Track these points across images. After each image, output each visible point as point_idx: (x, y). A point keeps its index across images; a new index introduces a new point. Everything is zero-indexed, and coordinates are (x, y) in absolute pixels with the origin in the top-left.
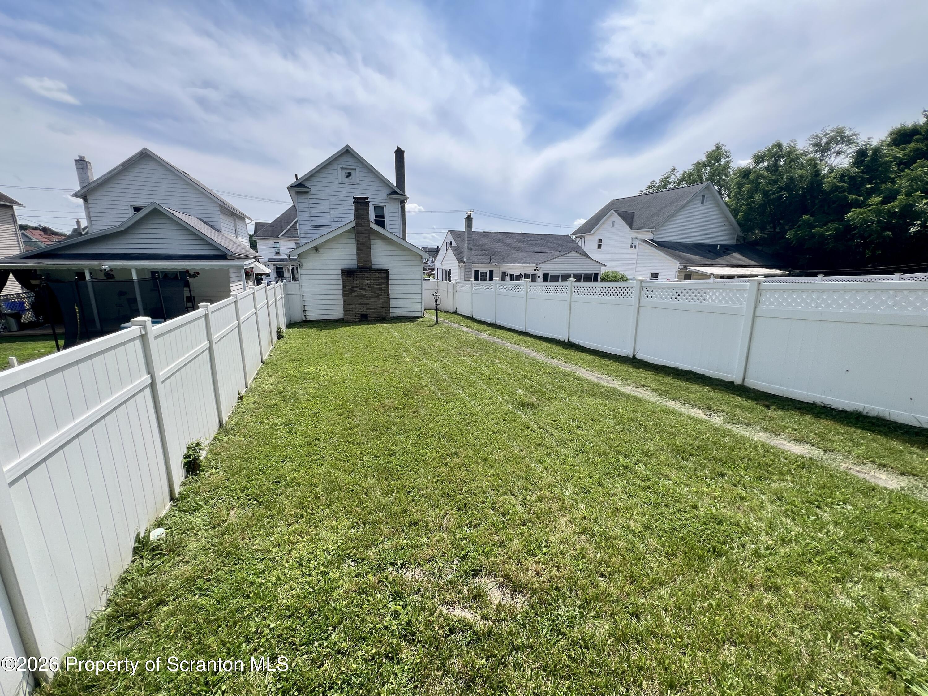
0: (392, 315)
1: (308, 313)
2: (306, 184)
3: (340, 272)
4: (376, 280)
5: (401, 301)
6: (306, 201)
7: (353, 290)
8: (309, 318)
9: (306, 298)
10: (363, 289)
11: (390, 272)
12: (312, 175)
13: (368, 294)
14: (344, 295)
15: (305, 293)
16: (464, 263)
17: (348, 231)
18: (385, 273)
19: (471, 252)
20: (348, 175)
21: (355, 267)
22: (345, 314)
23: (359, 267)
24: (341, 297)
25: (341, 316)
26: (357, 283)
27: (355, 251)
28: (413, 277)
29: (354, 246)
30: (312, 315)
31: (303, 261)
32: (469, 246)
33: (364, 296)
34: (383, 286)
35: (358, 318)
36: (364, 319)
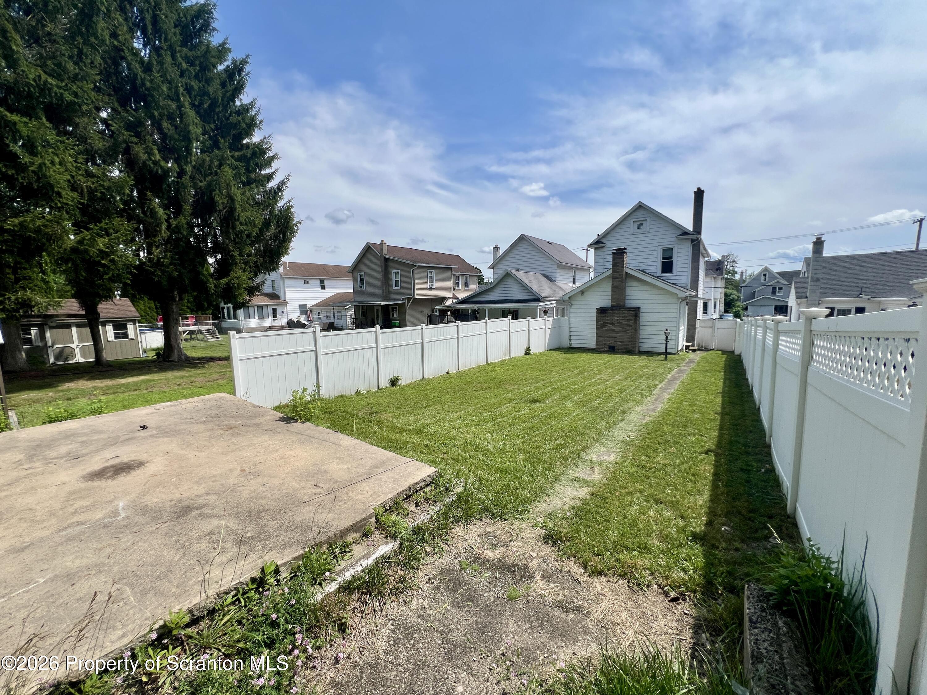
0: (642, 349)
1: (572, 341)
2: (603, 240)
3: (596, 310)
4: (625, 317)
5: (653, 337)
6: (602, 254)
7: (604, 325)
8: (573, 345)
9: (572, 330)
10: (613, 324)
11: (642, 310)
12: (607, 233)
13: (617, 329)
14: (597, 329)
15: (572, 326)
16: (807, 297)
17: (608, 277)
18: (636, 311)
19: (818, 283)
20: (640, 226)
21: (610, 306)
22: (597, 344)
23: (612, 306)
24: (595, 330)
25: (594, 346)
26: (608, 319)
27: (610, 293)
28: (669, 315)
29: (610, 289)
30: (576, 344)
31: (573, 302)
32: (816, 276)
33: (613, 331)
34: (631, 323)
35: (607, 348)
36: (612, 350)
